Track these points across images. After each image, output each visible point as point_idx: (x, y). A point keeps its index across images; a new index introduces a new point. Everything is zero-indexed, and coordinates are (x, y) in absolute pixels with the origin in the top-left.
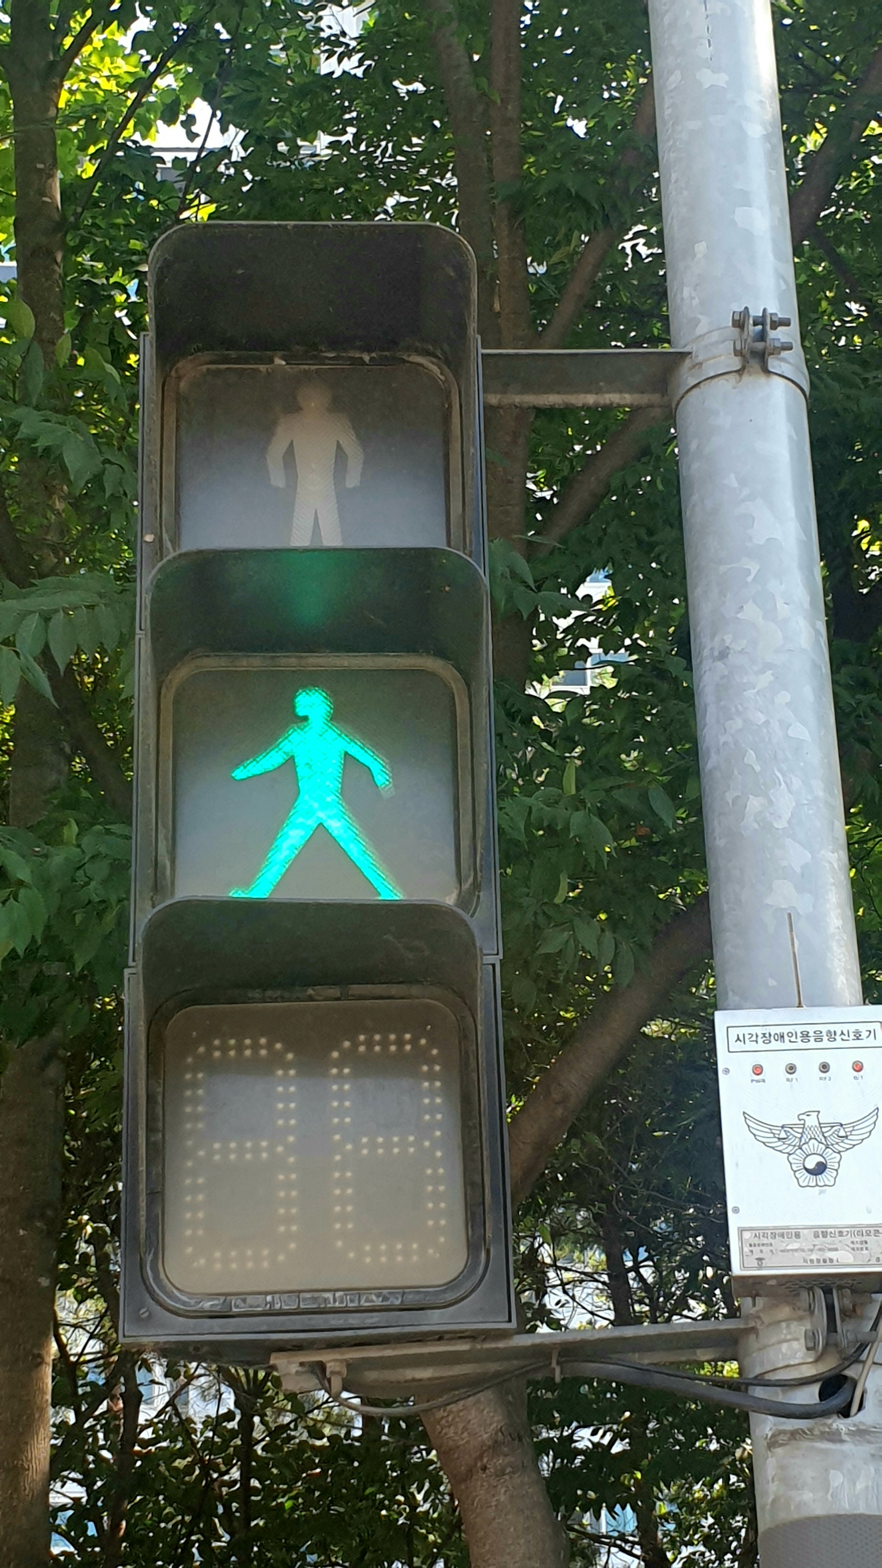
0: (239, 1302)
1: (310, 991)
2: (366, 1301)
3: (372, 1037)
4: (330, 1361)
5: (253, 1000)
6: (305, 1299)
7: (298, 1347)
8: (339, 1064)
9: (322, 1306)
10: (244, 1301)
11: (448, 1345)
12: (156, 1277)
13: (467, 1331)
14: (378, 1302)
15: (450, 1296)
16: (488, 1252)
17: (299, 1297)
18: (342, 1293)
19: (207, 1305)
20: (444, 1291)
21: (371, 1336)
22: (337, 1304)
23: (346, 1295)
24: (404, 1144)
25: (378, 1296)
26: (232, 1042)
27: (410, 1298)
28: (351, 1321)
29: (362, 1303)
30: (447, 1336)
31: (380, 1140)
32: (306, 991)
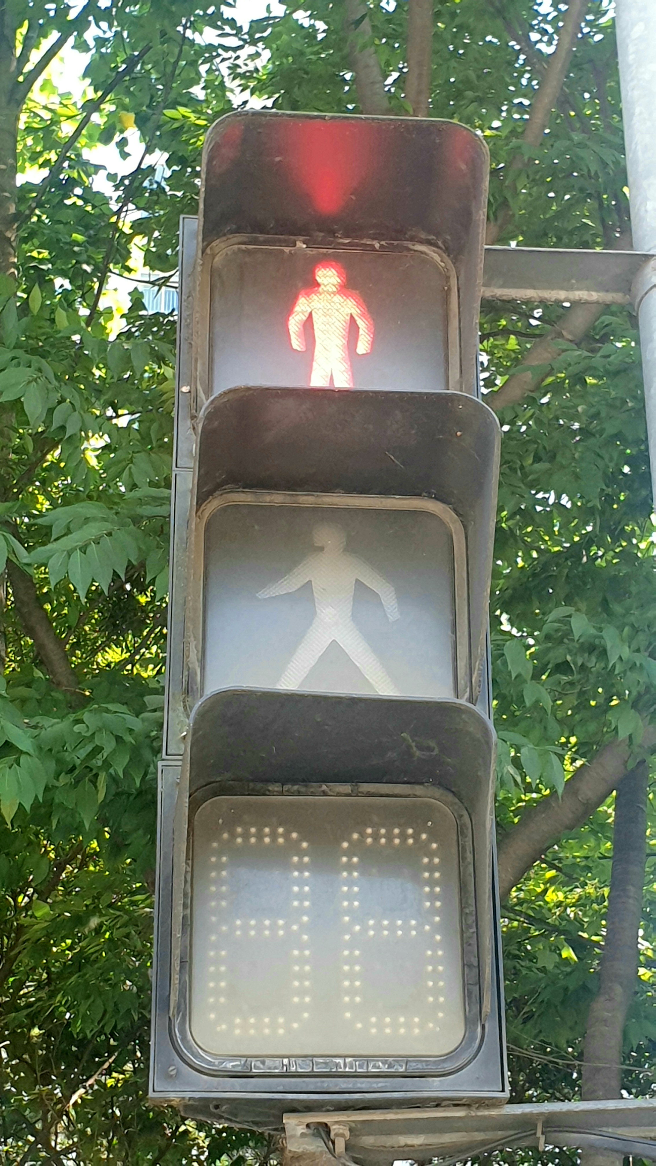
0: (259, 1064)
1: (324, 787)
2: (374, 1066)
3: (379, 830)
4: (337, 1123)
5: (272, 793)
6: (318, 1064)
7: (309, 1108)
8: (350, 854)
9: (334, 1070)
10: (263, 1063)
11: (444, 1111)
12: (184, 1039)
13: (464, 1098)
14: (384, 1068)
15: (449, 1066)
16: (483, 1027)
17: (312, 1061)
18: (350, 1059)
19: (229, 1065)
20: (443, 1061)
21: (376, 1100)
22: (347, 1070)
23: (356, 1061)
24: (406, 928)
25: (384, 1063)
26: (253, 830)
27: (414, 1067)
28: (359, 1085)
29: (371, 1069)
30: (444, 1103)
31: (386, 922)
32: (321, 787)
